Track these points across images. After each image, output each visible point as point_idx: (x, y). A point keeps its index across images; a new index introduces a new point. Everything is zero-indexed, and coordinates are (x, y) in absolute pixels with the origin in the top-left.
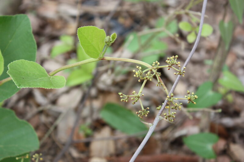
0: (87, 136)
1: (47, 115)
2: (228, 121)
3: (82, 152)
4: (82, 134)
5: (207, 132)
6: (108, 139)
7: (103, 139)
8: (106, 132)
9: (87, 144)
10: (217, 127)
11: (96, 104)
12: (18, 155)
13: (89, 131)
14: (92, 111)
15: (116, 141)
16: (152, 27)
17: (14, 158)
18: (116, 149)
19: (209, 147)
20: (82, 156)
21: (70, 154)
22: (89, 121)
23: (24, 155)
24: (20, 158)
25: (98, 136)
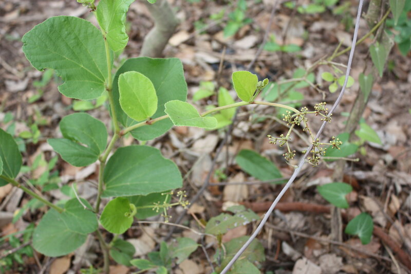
0: (222, 180)
1: (183, 159)
2: (360, 174)
3: (216, 196)
4: (216, 178)
5: (340, 182)
6: (242, 184)
7: (237, 184)
8: (240, 178)
9: (222, 188)
10: (351, 179)
11: (232, 150)
12: (163, 191)
13: (224, 176)
14: (228, 157)
15: (249, 187)
16: (288, 78)
17: (160, 194)
18: (249, 195)
19: (343, 196)
20: (216, 200)
21: (204, 197)
22: (224, 166)
23: (169, 191)
24: (165, 194)
25: (232, 180)
